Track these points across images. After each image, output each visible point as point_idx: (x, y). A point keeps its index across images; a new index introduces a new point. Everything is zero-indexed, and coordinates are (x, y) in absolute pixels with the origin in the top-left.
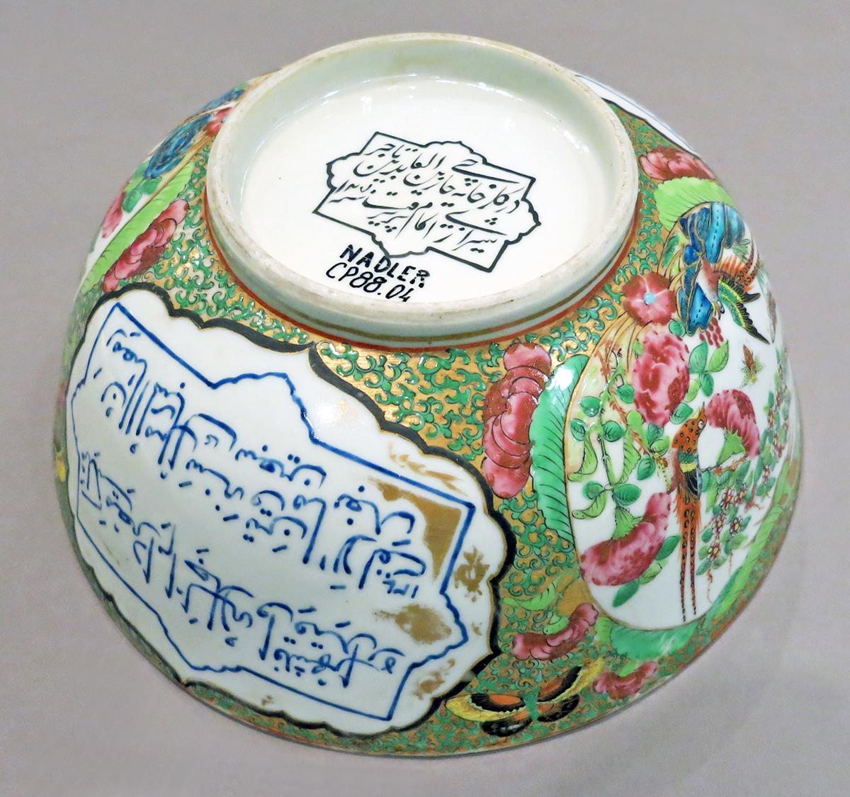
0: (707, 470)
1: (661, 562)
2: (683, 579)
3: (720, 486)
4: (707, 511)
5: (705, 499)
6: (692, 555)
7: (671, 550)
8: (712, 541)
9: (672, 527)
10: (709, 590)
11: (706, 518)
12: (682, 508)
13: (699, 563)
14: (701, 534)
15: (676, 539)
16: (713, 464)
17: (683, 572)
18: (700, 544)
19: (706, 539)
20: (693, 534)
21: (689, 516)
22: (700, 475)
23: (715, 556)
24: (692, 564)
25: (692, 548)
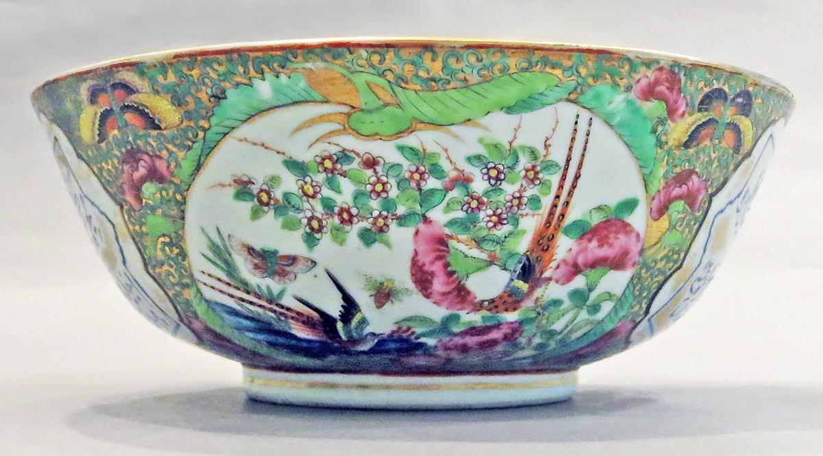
0: (505, 269)
1: (588, 219)
2: (577, 177)
3: (498, 242)
4: (524, 232)
5: (522, 245)
6: (558, 197)
7: (575, 224)
8: (531, 191)
9: (564, 246)
10: (554, 130)
11: (530, 224)
12: (547, 256)
13: (555, 179)
14: (541, 212)
15: (567, 232)
16: (495, 270)
17: (574, 187)
18: (547, 202)
19: (535, 201)
20: (549, 222)
21: (544, 242)
22: (515, 271)
23: (534, 167)
24: (561, 187)
25: (555, 206)
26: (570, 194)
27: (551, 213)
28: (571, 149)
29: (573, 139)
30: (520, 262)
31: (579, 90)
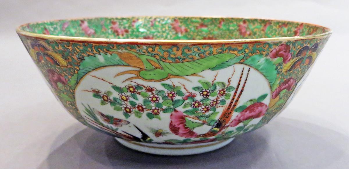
0: (210, 125)
1: (246, 105)
2: (242, 91)
3: (207, 117)
4: (218, 113)
5: (217, 117)
6: (233, 99)
7: (240, 107)
8: (221, 98)
9: (235, 115)
10: (233, 75)
11: (220, 110)
12: (227, 119)
13: (232, 93)
14: (226, 105)
15: (236, 111)
16: (205, 126)
17: (240, 94)
18: (228, 101)
19: (223, 102)
20: (229, 108)
21: (226, 115)
22: (214, 125)
23: (223, 90)
24: (235, 95)
25: (232, 102)
26: (239, 97)
27: (230, 105)
28: (240, 81)
29: (241, 77)
30: (216, 123)
31: (245, 58)
